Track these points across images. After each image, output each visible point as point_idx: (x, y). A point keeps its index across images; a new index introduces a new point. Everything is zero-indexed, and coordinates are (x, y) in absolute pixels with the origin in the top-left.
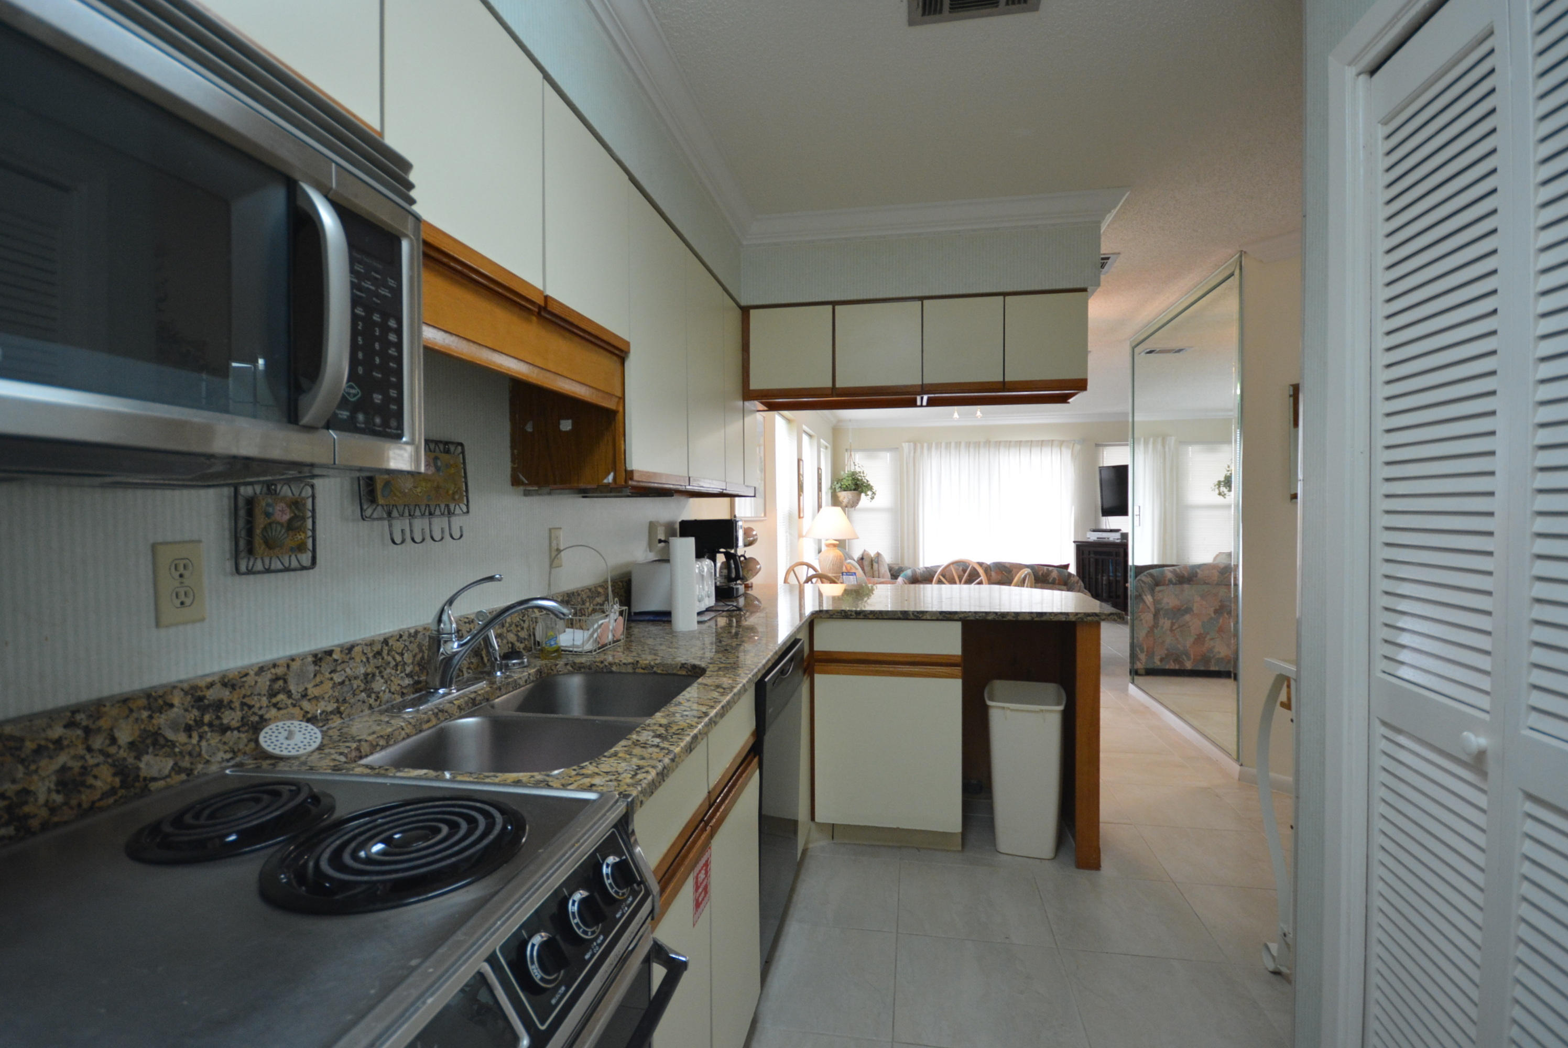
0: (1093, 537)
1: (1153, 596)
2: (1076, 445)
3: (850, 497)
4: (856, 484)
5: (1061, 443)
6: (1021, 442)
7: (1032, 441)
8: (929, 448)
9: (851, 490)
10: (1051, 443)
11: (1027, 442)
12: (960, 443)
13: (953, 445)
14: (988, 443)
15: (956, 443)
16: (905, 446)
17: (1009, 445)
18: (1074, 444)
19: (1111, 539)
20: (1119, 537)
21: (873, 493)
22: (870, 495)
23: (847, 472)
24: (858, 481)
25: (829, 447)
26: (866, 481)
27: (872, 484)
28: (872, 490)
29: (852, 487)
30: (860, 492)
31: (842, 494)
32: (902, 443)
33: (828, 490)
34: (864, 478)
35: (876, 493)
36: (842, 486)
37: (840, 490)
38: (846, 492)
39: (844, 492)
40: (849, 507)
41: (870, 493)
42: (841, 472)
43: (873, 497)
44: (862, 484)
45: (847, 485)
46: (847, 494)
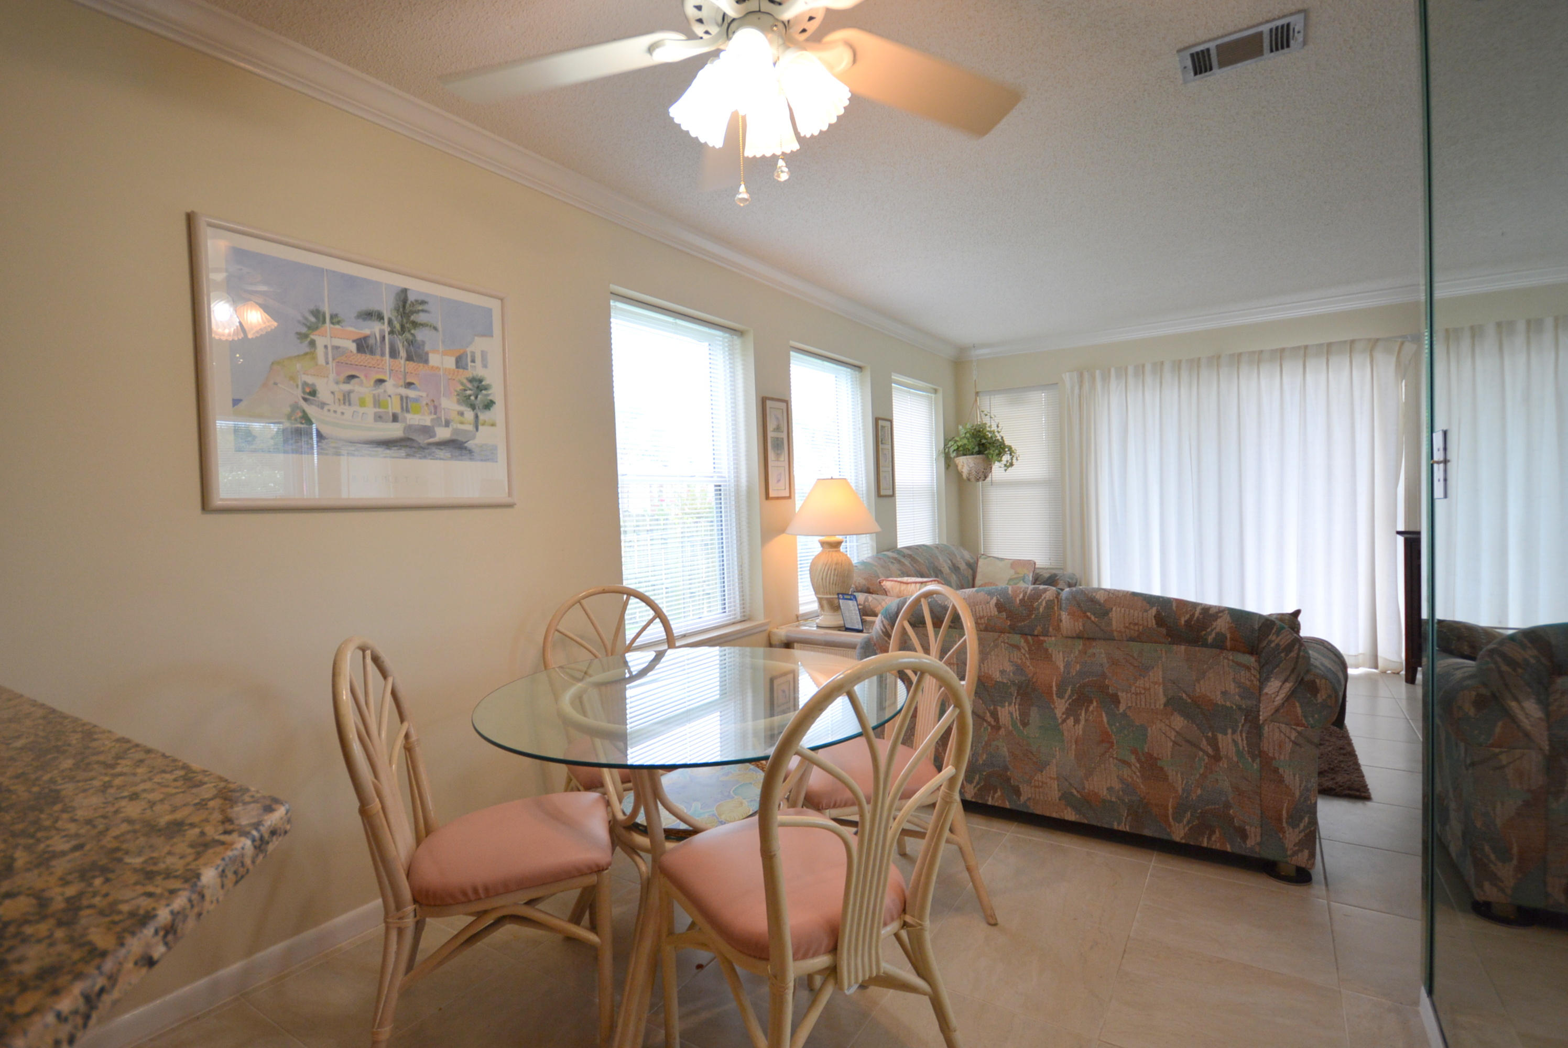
1: (1544, 704)
2: (1407, 345)
3: (972, 465)
5: (1373, 345)
6: (1283, 350)
7: (1306, 347)
8: (1106, 378)
9: (972, 454)
10: (1350, 346)
11: (1296, 349)
12: (1162, 363)
13: (1148, 368)
14: (1216, 361)
16: (1067, 377)
17: (1258, 358)
18: (1402, 343)
21: (1012, 459)
22: (1007, 461)
23: (968, 426)
24: (986, 439)
25: (940, 390)
26: (999, 438)
27: (1010, 444)
28: (1011, 454)
29: (977, 449)
30: (990, 457)
31: (961, 461)
32: (1063, 375)
33: (938, 456)
34: (996, 434)
35: (1017, 458)
36: (961, 449)
37: (958, 456)
38: (968, 457)
39: (965, 457)
40: (973, 480)
41: (1006, 458)
42: (960, 427)
43: (1012, 465)
44: (994, 443)
45: (970, 447)
46: (970, 460)
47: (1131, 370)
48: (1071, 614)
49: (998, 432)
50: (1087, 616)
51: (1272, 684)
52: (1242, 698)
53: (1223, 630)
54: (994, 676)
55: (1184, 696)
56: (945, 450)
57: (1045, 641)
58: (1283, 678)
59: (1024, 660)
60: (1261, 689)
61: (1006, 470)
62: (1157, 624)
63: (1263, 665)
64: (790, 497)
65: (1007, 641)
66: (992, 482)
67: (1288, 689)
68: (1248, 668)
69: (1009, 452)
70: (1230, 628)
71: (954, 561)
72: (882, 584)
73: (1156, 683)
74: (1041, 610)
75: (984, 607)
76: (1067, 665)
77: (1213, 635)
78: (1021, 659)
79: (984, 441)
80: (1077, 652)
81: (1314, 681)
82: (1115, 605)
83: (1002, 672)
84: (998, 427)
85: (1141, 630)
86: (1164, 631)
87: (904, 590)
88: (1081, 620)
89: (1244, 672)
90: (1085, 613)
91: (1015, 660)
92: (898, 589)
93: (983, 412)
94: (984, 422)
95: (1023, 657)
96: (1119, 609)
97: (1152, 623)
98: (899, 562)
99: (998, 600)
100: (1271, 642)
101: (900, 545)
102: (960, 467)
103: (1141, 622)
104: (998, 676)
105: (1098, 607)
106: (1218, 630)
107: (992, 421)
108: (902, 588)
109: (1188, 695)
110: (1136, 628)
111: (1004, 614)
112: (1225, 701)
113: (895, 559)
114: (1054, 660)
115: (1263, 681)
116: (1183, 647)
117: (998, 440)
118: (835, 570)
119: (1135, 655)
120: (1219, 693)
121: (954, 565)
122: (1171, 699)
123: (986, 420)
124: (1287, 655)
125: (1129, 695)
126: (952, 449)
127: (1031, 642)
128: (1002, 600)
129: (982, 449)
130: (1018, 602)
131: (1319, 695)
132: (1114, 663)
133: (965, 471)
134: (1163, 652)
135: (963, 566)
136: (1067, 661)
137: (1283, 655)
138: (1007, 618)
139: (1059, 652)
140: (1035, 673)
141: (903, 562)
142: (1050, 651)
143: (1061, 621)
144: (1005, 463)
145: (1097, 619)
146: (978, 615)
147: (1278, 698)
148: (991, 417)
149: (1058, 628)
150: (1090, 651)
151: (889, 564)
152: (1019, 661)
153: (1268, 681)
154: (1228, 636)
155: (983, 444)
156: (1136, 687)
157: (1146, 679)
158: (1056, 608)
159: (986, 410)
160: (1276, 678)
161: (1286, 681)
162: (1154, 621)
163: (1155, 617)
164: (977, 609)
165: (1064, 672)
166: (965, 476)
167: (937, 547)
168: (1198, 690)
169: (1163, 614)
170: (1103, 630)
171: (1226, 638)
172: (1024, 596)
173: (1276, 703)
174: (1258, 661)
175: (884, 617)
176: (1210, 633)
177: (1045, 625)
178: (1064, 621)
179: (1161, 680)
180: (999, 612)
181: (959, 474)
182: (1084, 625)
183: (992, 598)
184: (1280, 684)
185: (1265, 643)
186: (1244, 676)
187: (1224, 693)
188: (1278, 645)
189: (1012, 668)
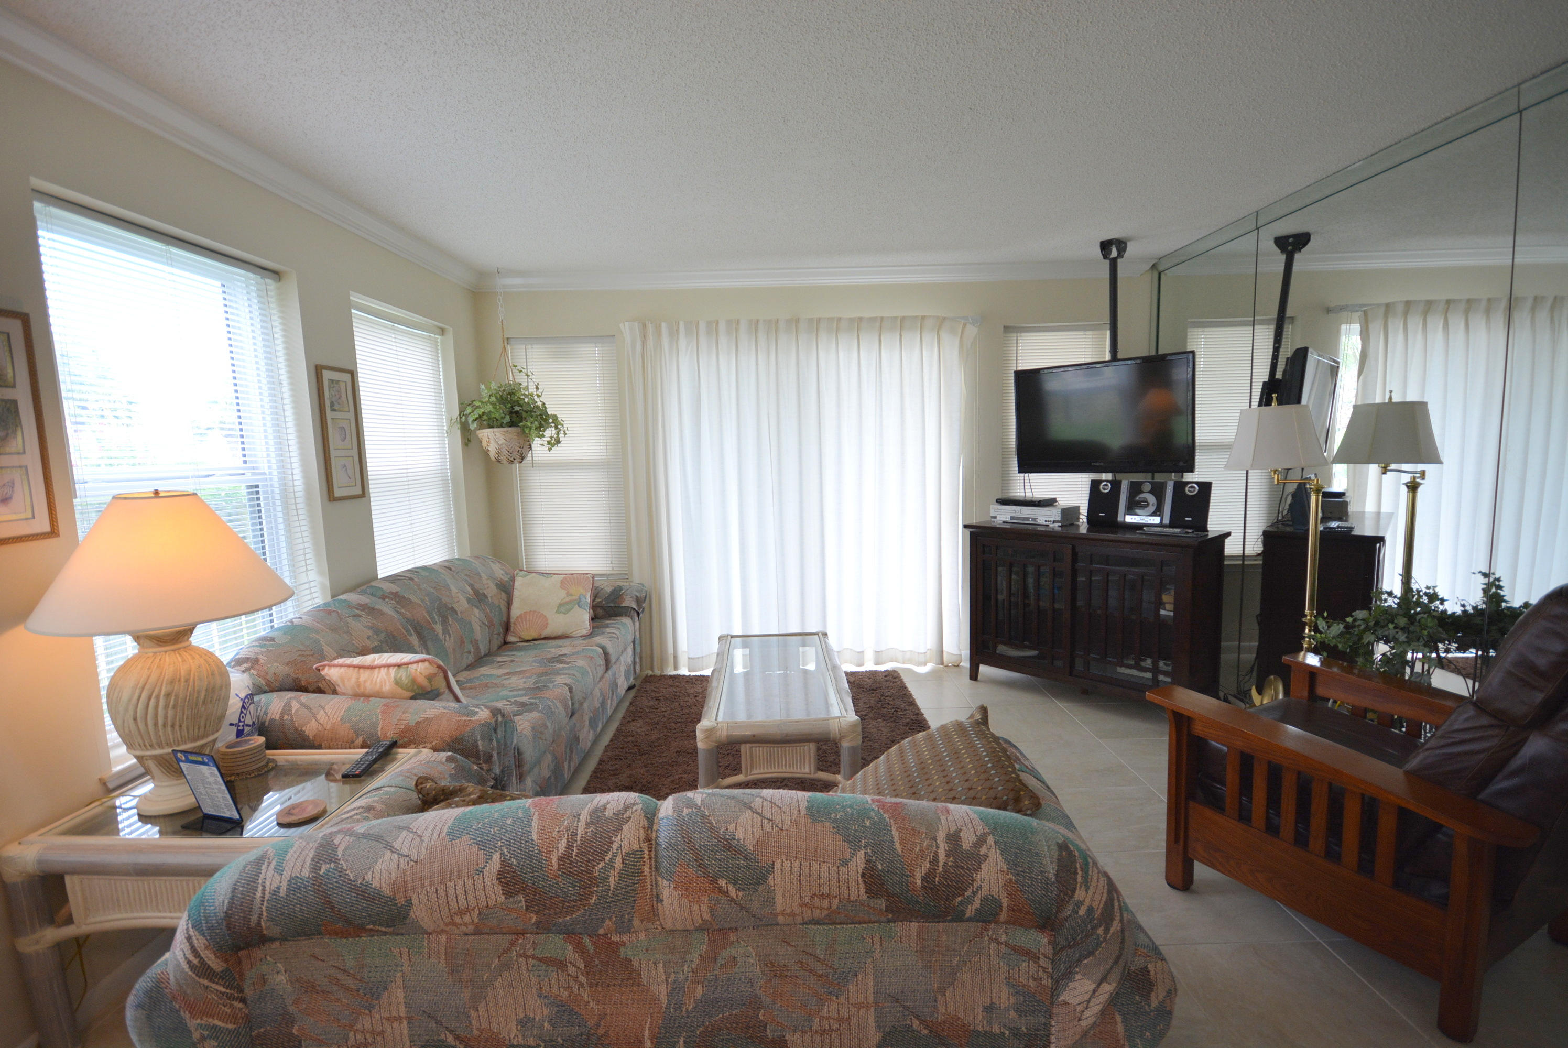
0: (1003, 515)
2: (969, 327)
3: (502, 441)
4: (512, 413)
5: (941, 322)
6: (860, 320)
7: (882, 318)
8: (674, 334)
9: (501, 426)
10: (921, 323)
11: (872, 320)
13: (722, 327)
14: (794, 324)
15: (729, 322)
16: (625, 328)
18: (965, 325)
19: (1041, 521)
20: (1058, 518)
21: (558, 434)
22: (551, 437)
23: (494, 386)
24: (520, 405)
25: (450, 330)
26: (539, 404)
27: (555, 413)
28: (556, 428)
29: (508, 419)
30: (527, 432)
31: (486, 435)
32: (621, 325)
33: (451, 425)
34: (536, 399)
35: (565, 432)
36: (485, 417)
37: (481, 427)
38: (495, 430)
39: (491, 430)
40: (505, 462)
41: (550, 432)
42: (483, 387)
43: (558, 442)
44: (531, 411)
45: (497, 415)
46: (498, 434)
47: (702, 326)
48: (684, 887)
49: (538, 396)
50: (720, 888)
51: (1076, 984)
52: (1020, 1012)
53: (995, 891)
54: (504, 1034)
55: (916, 1023)
56: (461, 418)
57: (624, 944)
58: (1099, 976)
59: (575, 990)
60: (1055, 991)
61: (550, 450)
62: (869, 891)
63: (1061, 949)
64: (54, 532)
65: (531, 952)
66: (533, 463)
67: (1106, 996)
68: (1033, 957)
69: (553, 425)
70: (1008, 883)
71: (477, 586)
72: (323, 673)
73: (859, 1006)
74: (612, 882)
75: (469, 883)
76: (675, 990)
77: (977, 903)
78: (569, 987)
79: (517, 408)
80: (696, 961)
81: (1146, 967)
82: (778, 854)
83: (524, 1023)
84: (537, 388)
85: (834, 907)
86: (881, 904)
87: (365, 682)
88: (705, 899)
89: (1025, 964)
90: (714, 881)
91: (555, 991)
92: (353, 680)
93: (515, 366)
94: (517, 381)
95: (572, 983)
96: (787, 864)
97: (859, 890)
98: (371, 611)
99: (504, 862)
100: (1079, 904)
101: (382, 573)
102: (484, 444)
103: (835, 891)
104: (514, 1031)
105: (742, 862)
106: (985, 892)
107: (530, 380)
108: (362, 679)
109: (922, 1021)
110: (826, 904)
111: (521, 897)
112: (990, 1023)
113: (363, 607)
114: (644, 980)
115: (1062, 978)
116: (914, 926)
117: (538, 407)
118: (168, 695)
119: (820, 952)
120: (979, 1010)
121: (476, 592)
122: (889, 1033)
123: (522, 379)
124: (1107, 930)
125: (807, 1036)
126: (470, 419)
127: (591, 949)
128: (514, 861)
129: (515, 418)
130: (555, 863)
131: (1153, 995)
132: (776, 972)
133: (492, 450)
134: (877, 940)
135: (491, 590)
136: (675, 981)
137: (1100, 931)
138: (527, 909)
139: (655, 963)
140: (603, 1017)
141: (379, 611)
142: (635, 963)
143: (660, 900)
144: (549, 439)
145: (740, 894)
146: (453, 905)
147: (1087, 1013)
148: (528, 375)
149: (653, 914)
150: (725, 954)
151: (350, 620)
152: (565, 994)
153: (1070, 980)
154: (1005, 902)
155: (517, 412)
156: (822, 1018)
157: (842, 999)
158: (646, 869)
159: (521, 364)
160: (1084, 975)
161: (1104, 979)
162: (862, 885)
163: (863, 875)
164: (451, 892)
165: (668, 1007)
166: (492, 454)
167: (448, 567)
168: (942, 1009)
169: (880, 867)
170: (754, 916)
171: (1001, 907)
172: (569, 847)
173: (1084, 1023)
174: (1053, 943)
175: (193, 927)
176: (970, 901)
177: (623, 916)
178: (666, 902)
179: (871, 999)
180: (508, 894)
181: (486, 453)
182: (712, 910)
183: (489, 858)
184: (1093, 986)
185: (1068, 912)
186: (1026, 972)
187: (989, 1009)
188: (1090, 910)
189: (546, 1012)
